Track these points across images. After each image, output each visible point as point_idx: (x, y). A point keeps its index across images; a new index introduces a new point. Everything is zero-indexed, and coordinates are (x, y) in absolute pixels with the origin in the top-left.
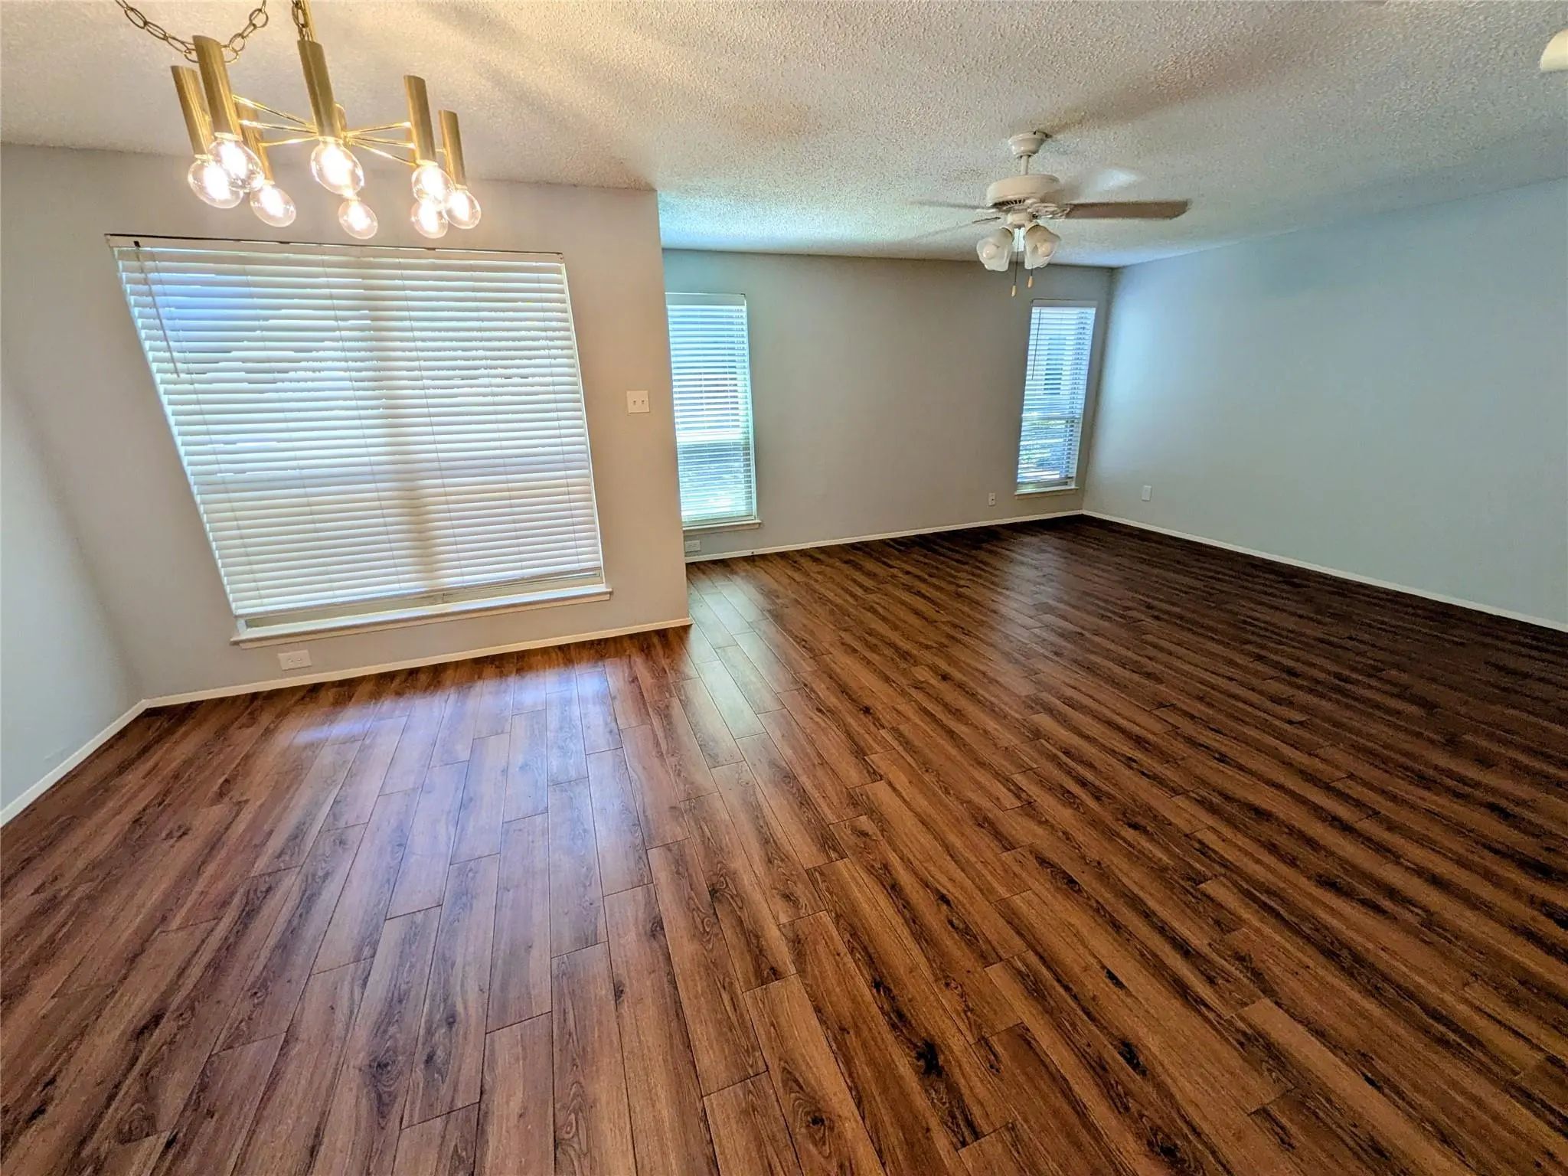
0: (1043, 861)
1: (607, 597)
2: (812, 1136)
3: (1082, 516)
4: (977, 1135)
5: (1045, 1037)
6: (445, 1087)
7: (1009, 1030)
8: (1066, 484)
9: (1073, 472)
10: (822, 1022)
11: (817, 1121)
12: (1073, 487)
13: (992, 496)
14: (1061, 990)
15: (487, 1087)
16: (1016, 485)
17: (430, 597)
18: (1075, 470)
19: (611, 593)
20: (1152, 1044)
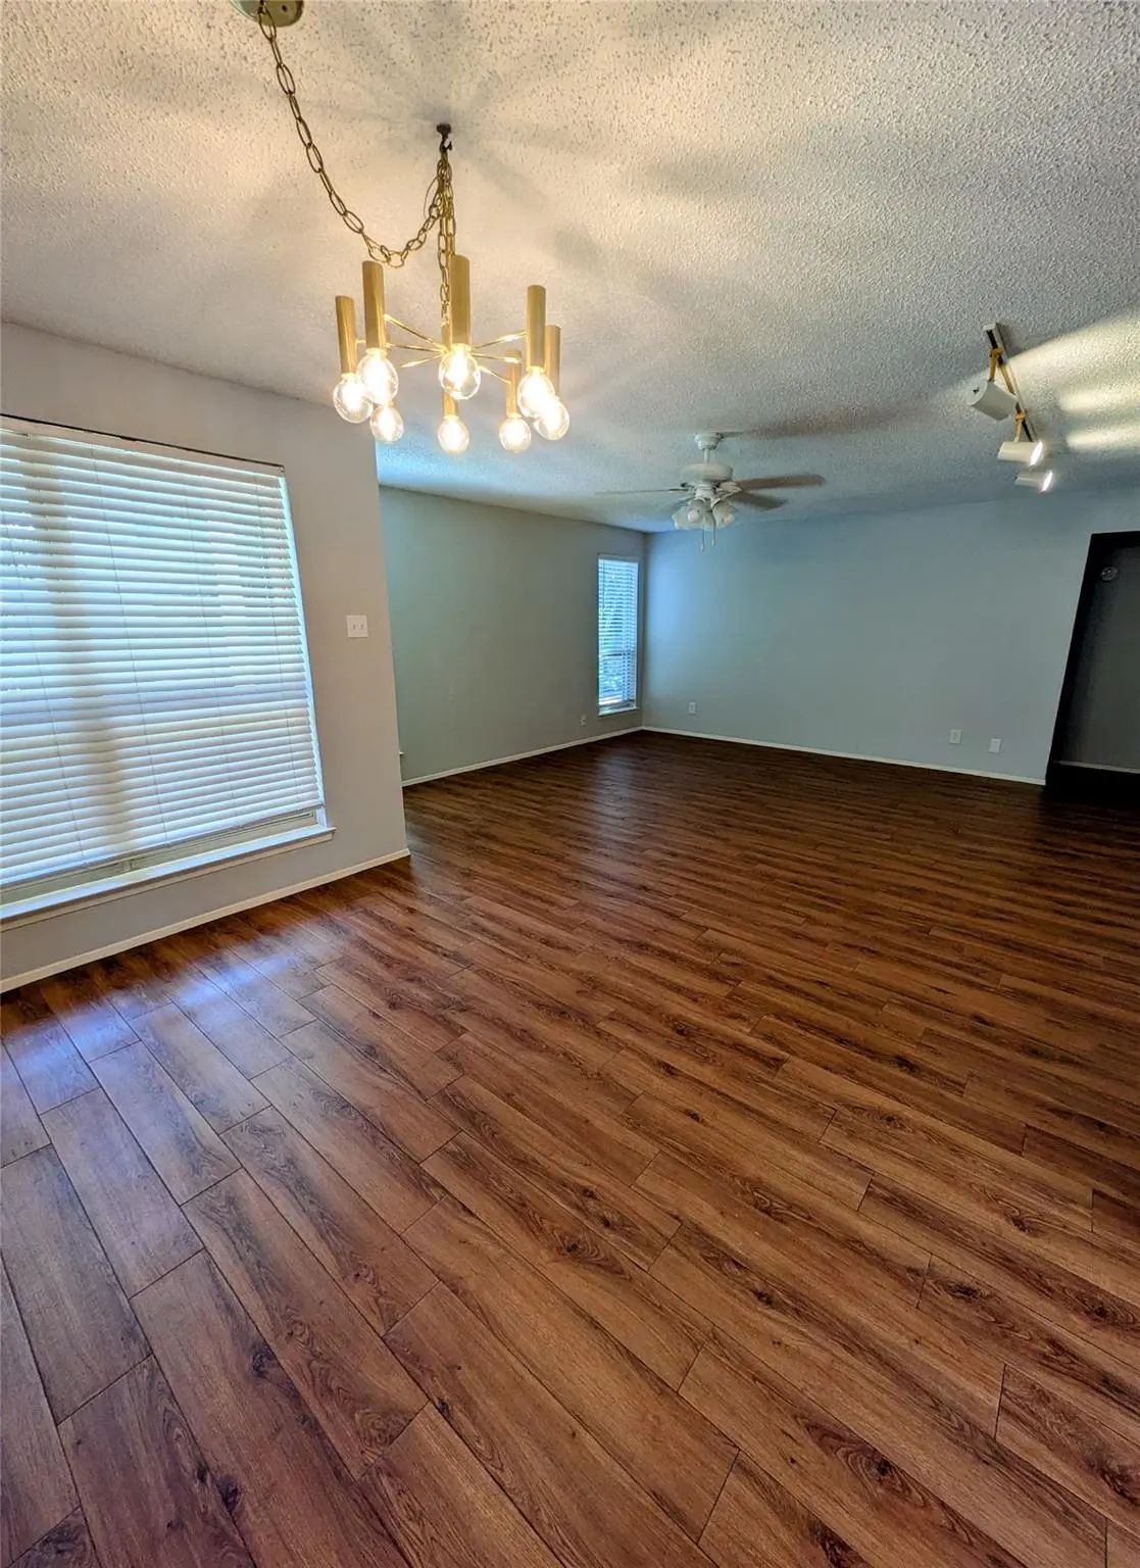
0: (849, 946)
1: (329, 837)
2: (896, 1127)
3: (643, 731)
4: (963, 1086)
5: (945, 1031)
6: (643, 1230)
7: (924, 1033)
8: (628, 706)
9: (634, 695)
10: (836, 1073)
11: (890, 1119)
12: (635, 707)
13: (584, 718)
14: (927, 1006)
15: (675, 1213)
16: (599, 708)
17: (113, 866)
18: (635, 694)
19: (333, 832)
20: (985, 1013)
